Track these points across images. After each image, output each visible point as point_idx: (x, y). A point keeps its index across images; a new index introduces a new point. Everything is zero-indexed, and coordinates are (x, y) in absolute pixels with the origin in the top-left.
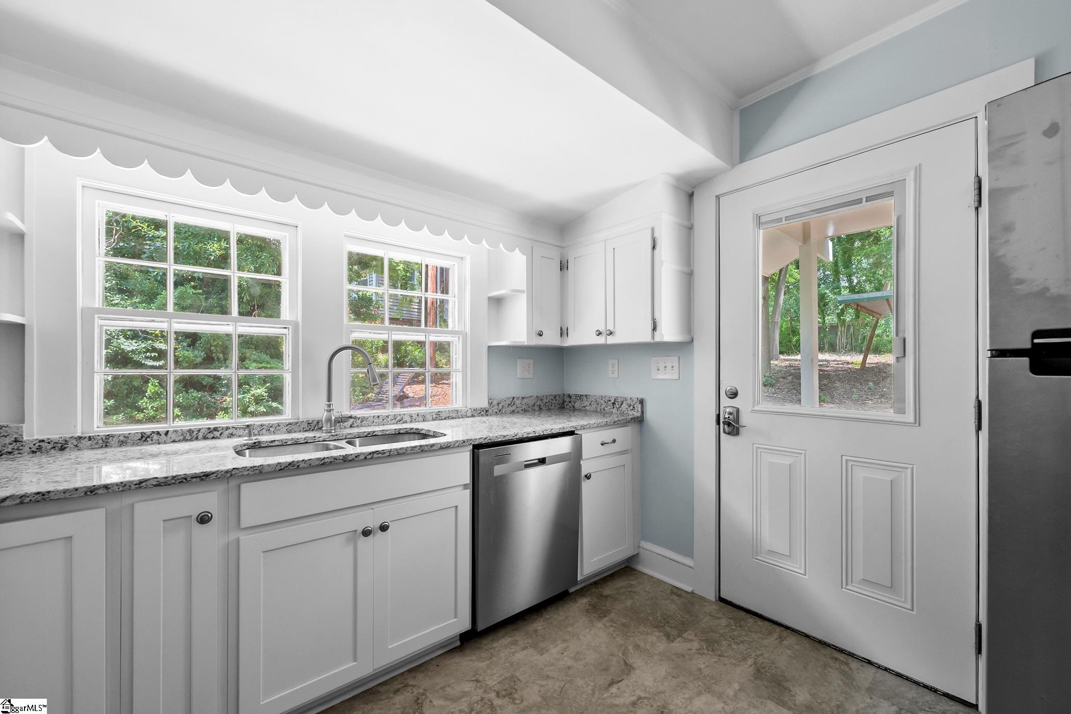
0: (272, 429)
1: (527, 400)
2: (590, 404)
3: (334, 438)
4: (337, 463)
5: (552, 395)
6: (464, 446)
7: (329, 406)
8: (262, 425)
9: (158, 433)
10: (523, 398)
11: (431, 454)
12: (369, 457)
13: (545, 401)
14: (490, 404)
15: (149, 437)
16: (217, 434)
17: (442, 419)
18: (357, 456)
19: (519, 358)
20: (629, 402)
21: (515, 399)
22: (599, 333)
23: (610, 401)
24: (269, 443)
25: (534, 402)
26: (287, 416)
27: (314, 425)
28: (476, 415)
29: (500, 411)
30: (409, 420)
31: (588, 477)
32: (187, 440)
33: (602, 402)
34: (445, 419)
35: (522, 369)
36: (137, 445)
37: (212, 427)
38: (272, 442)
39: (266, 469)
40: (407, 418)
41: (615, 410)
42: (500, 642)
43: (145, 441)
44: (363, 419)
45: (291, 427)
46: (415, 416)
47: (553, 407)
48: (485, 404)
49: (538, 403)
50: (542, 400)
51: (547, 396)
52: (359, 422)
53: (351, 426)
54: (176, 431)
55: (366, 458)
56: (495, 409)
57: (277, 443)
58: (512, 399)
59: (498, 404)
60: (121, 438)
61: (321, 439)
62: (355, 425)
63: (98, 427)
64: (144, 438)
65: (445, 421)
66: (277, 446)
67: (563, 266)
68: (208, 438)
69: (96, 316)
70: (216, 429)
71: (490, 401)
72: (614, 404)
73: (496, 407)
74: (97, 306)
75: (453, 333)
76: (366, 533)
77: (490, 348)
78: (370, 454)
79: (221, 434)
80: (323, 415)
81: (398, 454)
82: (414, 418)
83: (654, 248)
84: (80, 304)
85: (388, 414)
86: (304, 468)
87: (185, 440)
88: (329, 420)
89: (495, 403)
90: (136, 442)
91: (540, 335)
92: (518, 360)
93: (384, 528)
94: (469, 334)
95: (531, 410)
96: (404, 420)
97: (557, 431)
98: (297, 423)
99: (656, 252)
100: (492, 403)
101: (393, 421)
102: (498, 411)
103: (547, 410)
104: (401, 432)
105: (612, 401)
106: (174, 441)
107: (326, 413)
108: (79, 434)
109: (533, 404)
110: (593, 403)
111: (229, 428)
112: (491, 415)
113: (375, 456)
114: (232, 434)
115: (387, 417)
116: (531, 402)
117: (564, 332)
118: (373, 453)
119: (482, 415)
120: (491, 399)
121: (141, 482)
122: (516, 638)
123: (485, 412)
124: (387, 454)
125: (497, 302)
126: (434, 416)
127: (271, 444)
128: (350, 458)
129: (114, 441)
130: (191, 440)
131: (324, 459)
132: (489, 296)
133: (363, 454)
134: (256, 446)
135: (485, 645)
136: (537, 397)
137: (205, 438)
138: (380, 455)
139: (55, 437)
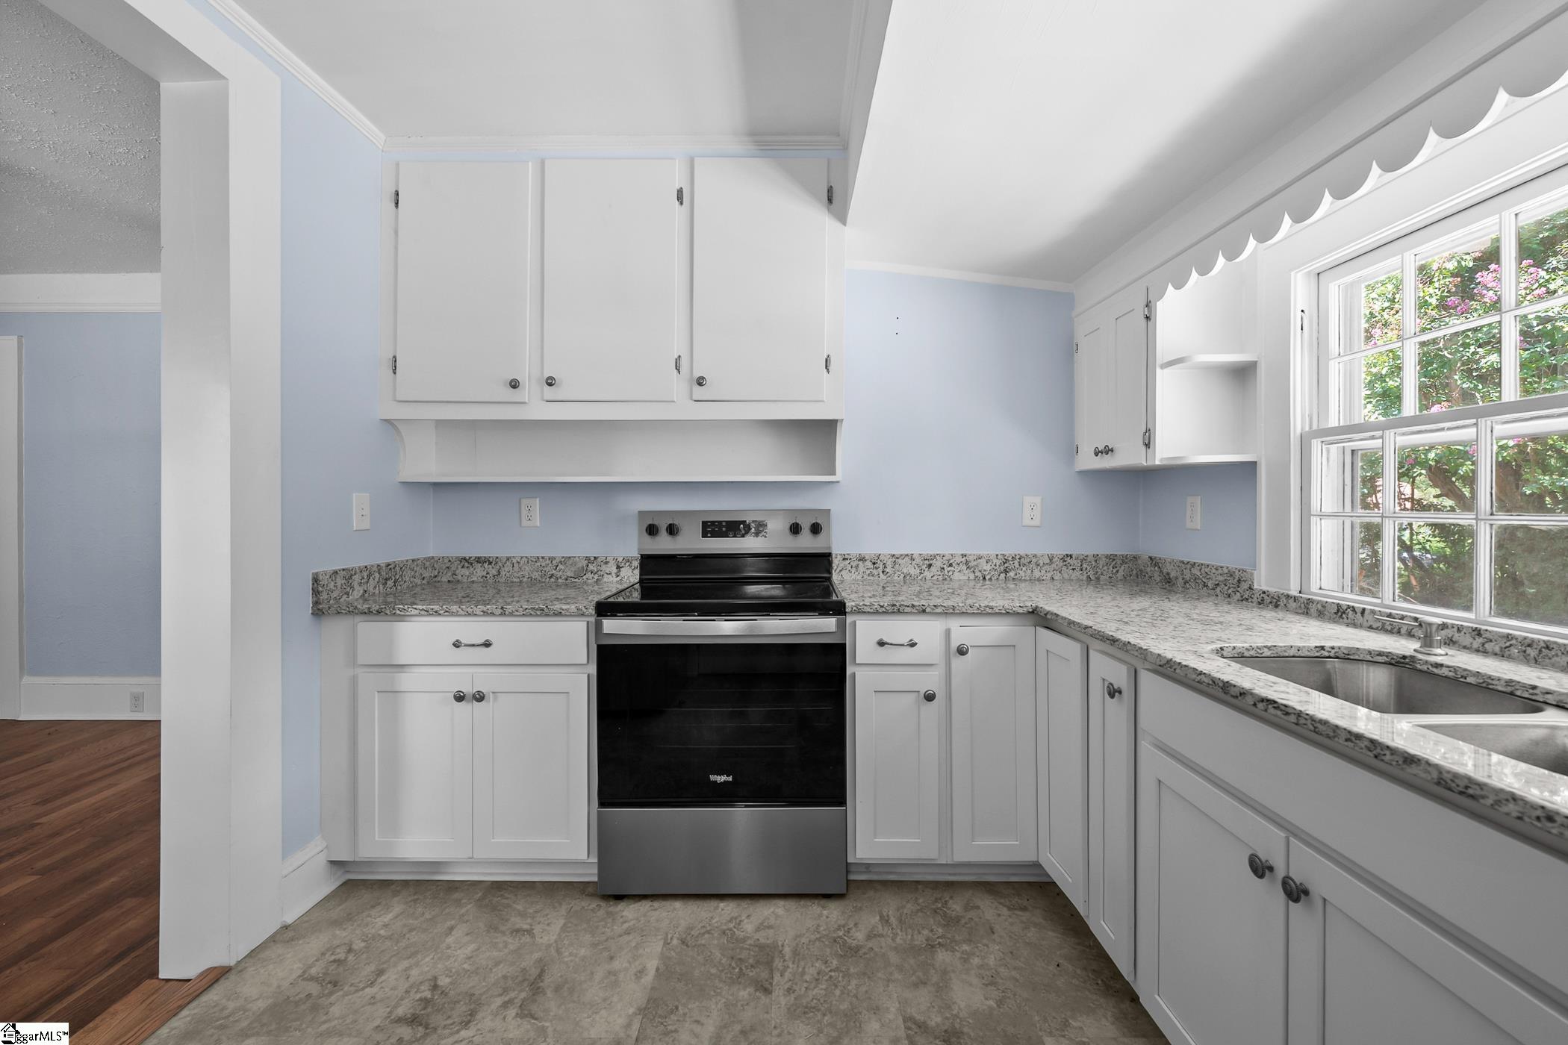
9: (1354, 609)
15: (1344, 613)
24: (1430, 667)
36: (1332, 620)
43: (1341, 616)
60: (1319, 606)
63: (1321, 588)
64: (1340, 613)
68: (1413, 636)
84: (1298, 424)
90: (1332, 617)
106: (1371, 627)
108: (1291, 592)
111: (1447, 627)
114: (1451, 640)
130: (1390, 632)
139: (1272, 590)
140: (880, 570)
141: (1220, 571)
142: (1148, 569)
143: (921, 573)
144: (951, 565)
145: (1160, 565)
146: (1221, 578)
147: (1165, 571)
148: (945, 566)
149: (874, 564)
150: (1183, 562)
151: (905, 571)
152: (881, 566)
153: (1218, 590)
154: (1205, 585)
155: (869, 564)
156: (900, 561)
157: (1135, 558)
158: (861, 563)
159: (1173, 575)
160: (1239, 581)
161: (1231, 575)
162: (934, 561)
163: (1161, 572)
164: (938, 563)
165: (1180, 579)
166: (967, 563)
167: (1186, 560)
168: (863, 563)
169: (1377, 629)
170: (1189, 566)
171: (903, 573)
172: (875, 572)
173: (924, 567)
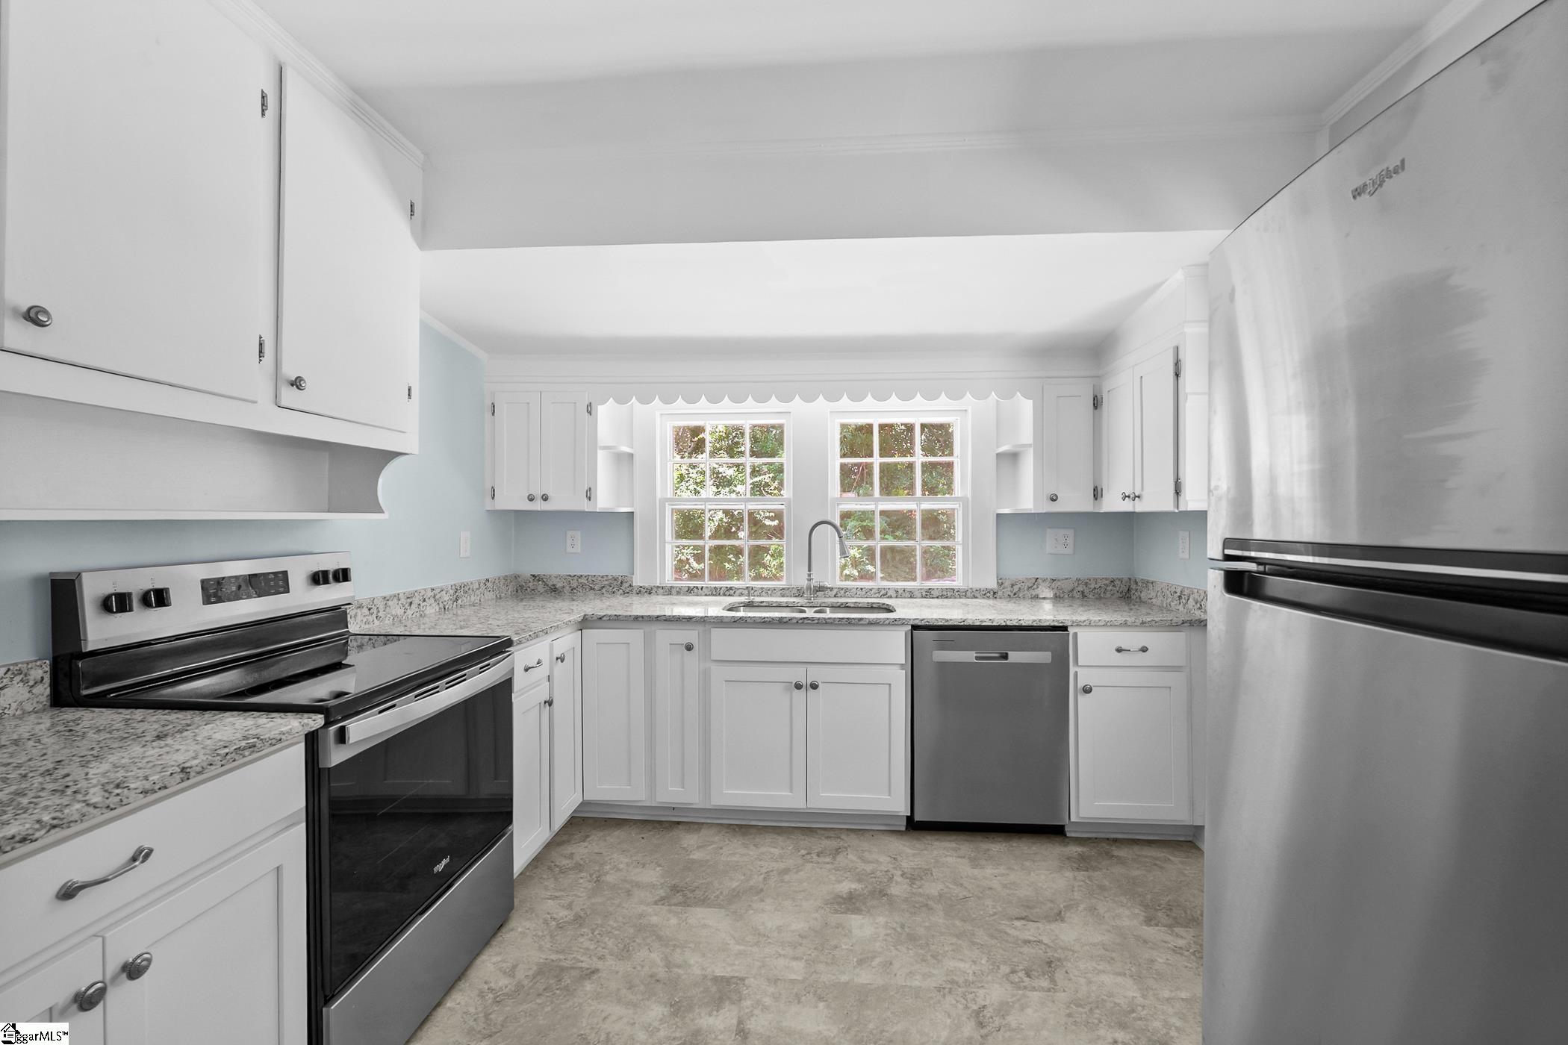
0: (769, 592)
1: (1059, 583)
2: (1157, 596)
3: (811, 605)
4: (774, 623)
5: (1106, 579)
6: (896, 625)
7: (809, 575)
8: (762, 588)
9: (697, 588)
10: (1054, 580)
11: (855, 628)
12: (801, 621)
13: (1092, 586)
14: (1000, 585)
15: (692, 590)
16: (732, 592)
17: (933, 598)
18: (791, 619)
19: (1049, 528)
20: (1196, 596)
21: (1039, 580)
22: (1125, 497)
23: (1176, 593)
25: (1072, 586)
26: (782, 583)
27: (799, 593)
28: (978, 596)
29: (1015, 594)
30: (894, 595)
31: (1087, 690)
32: (714, 595)
33: (1168, 593)
34: (937, 597)
35: (1055, 544)
36: (686, 595)
37: (729, 586)
38: (762, 602)
39: (725, 620)
40: (892, 593)
41: (1181, 607)
42: (943, 843)
43: (690, 592)
44: (846, 590)
45: (783, 592)
46: (900, 592)
47: (1108, 595)
48: (992, 584)
49: (1080, 588)
50: (1086, 584)
51: (1096, 580)
52: (842, 592)
53: (835, 596)
54: (707, 587)
55: (797, 622)
56: (1008, 591)
57: (764, 604)
58: (1034, 580)
59: (1012, 586)
60: (678, 589)
61: (799, 605)
62: (839, 595)
63: (669, 578)
64: (690, 591)
65: (936, 600)
66: (766, 606)
67: (1097, 403)
68: (726, 595)
69: (667, 503)
70: (731, 588)
71: (1000, 581)
72: (1180, 597)
73: (1009, 589)
74: (669, 496)
75: (956, 499)
76: (798, 686)
77: (998, 515)
78: (801, 619)
79: (734, 593)
80: (804, 583)
81: (826, 623)
82: (900, 593)
83: (1177, 375)
84: (659, 495)
85: (871, 587)
86: (749, 623)
87: (712, 595)
88: (809, 588)
89: (1007, 584)
91: (1054, 499)
92: (1049, 530)
93: (814, 686)
94: (970, 499)
95: (1067, 596)
96: (888, 594)
97: (1030, 623)
98: (789, 589)
99: (1181, 380)
100: (1002, 584)
101: (877, 595)
102: (1012, 595)
103: (1097, 599)
104: (874, 606)
105: (1178, 594)
106: (706, 595)
107: (807, 582)
108: (658, 585)
109: (1070, 589)
110: (1159, 594)
112: (1000, 598)
113: (806, 621)
115: (871, 590)
116: (1067, 586)
117: (1097, 494)
118: (804, 618)
119: (989, 597)
120: (1001, 579)
121: (658, 617)
122: (961, 847)
123: (992, 593)
124: (816, 621)
125: (1012, 458)
126: (924, 594)
127: (762, 604)
128: (785, 620)
129: (674, 591)
130: (716, 595)
131: (765, 618)
132: (998, 452)
133: (795, 618)
134: (749, 605)
135: (927, 840)
136: (1078, 580)
137: (724, 595)
138: (809, 621)
139: (646, 585)
140: (374, 616)
141: (605, 578)
142: (531, 584)
143: (405, 612)
144: (424, 601)
145: (545, 580)
146: (607, 583)
147: (550, 584)
148: (421, 602)
149: (370, 609)
150: (570, 576)
151: (394, 613)
152: (375, 612)
153: (604, 590)
154: (591, 589)
155: (365, 611)
156: (390, 603)
157: (516, 577)
158: (358, 611)
159: (559, 585)
160: (622, 583)
161: (615, 580)
162: (414, 599)
163: (546, 584)
164: (416, 600)
165: (568, 588)
166: (434, 597)
167: (572, 574)
168: (361, 611)
169: (709, 595)
170: (576, 578)
171: (392, 615)
172: (370, 618)
173: (407, 606)
